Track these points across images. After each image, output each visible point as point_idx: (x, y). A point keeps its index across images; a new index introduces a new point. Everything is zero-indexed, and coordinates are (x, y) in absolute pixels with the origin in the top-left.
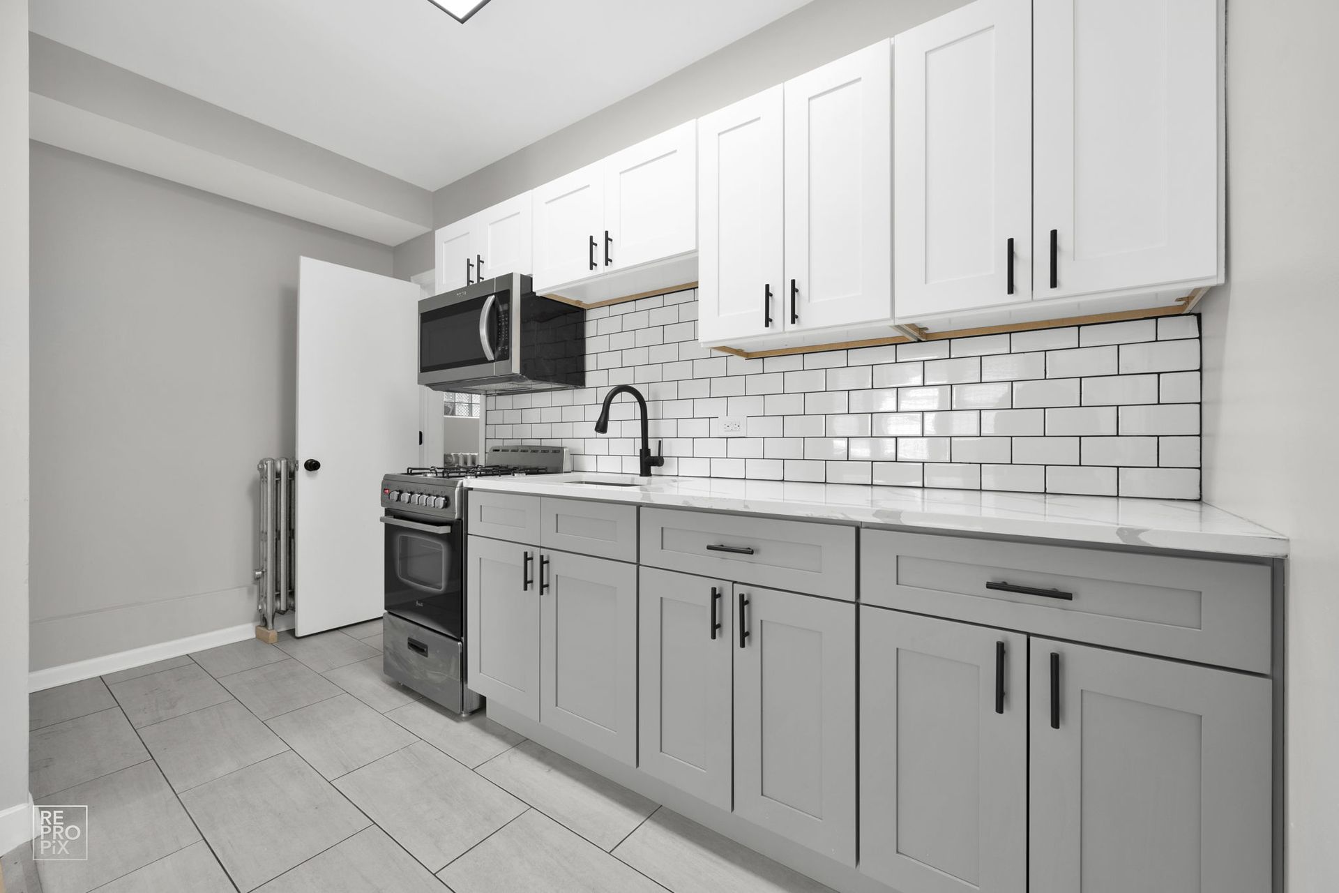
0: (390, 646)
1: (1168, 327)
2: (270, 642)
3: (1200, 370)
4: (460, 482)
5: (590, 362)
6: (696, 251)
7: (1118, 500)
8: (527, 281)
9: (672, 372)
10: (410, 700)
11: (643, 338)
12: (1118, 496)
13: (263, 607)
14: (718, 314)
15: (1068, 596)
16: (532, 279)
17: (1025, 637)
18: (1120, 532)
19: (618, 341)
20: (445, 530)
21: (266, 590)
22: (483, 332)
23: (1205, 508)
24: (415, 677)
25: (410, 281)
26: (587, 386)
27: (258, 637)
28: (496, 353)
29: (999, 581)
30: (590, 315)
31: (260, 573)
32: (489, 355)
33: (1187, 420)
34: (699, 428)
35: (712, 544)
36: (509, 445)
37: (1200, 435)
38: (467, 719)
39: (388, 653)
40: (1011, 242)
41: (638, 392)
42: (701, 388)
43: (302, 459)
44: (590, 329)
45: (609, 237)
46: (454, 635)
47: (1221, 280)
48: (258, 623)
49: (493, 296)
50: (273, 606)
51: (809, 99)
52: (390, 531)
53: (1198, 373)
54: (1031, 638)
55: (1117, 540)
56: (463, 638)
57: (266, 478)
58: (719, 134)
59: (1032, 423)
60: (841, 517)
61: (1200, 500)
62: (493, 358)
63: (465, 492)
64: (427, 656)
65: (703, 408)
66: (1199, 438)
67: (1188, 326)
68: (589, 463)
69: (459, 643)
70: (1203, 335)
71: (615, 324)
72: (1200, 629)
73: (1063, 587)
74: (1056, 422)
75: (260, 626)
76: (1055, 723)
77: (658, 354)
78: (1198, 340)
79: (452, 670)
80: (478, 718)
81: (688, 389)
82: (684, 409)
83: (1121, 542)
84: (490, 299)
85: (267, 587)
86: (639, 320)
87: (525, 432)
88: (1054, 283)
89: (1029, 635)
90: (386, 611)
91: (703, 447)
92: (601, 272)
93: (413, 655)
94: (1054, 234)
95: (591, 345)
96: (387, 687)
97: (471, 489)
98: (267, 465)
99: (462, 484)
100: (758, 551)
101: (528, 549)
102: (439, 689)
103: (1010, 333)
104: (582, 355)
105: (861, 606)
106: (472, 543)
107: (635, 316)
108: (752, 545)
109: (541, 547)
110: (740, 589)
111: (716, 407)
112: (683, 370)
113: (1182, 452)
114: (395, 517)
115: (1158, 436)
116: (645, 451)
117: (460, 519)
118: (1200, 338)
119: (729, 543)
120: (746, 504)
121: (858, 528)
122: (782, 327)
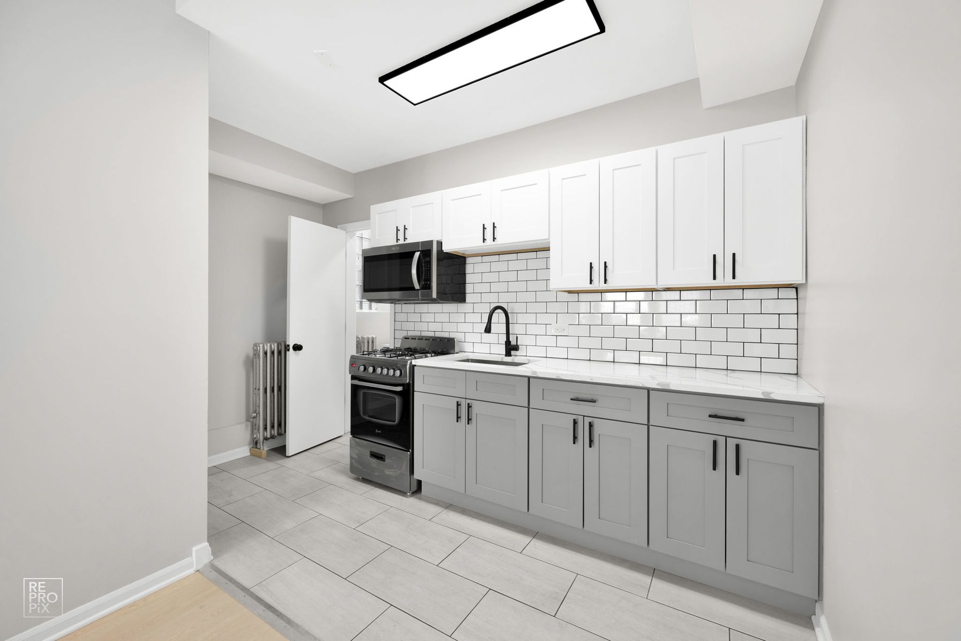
0: (355, 456)
1: (783, 293)
2: (263, 457)
3: (797, 314)
4: (409, 362)
5: (469, 288)
6: (549, 239)
7: (761, 374)
8: (440, 244)
9: (522, 297)
10: (372, 487)
11: (505, 276)
12: (761, 372)
13: (257, 436)
14: (562, 274)
15: (743, 420)
16: (442, 242)
17: (725, 437)
18: (763, 393)
19: (487, 277)
20: (399, 389)
21: (259, 425)
22: (414, 271)
23: (799, 378)
24: (375, 474)
25: (337, 228)
26: (467, 302)
27: (252, 454)
28: (421, 284)
29: (714, 414)
30: (469, 260)
31: (255, 414)
32: (417, 286)
33: (791, 337)
34: (541, 330)
35: (572, 397)
36: (411, 335)
37: (797, 344)
38: (411, 496)
39: (353, 461)
40: (714, 256)
41: (503, 307)
42: (541, 307)
43: (291, 343)
44: (469, 269)
45: (495, 225)
46: (405, 448)
47: (804, 282)
48: (252, 446)
49: (419, 252)
50: (264, 435)
51: (613, 170)
52: (355, 389)
53: (796, 315)
54: (727, 438)
55: (761, 397)
56: (411, 450)
57: (259, 355)
58: (562, 179)
59: (721, 334)
60: (641, 385)
61: (797, 374)
62: (419, 288)
63: (413, 367)
64: (384, 461)
65: (542, 319)
66: (796, 345)
67: (792, 293)
68: (468, 347)
69: (409, 453)
70: (798, 297)
71: (485, 267)
72: (793, 432)
73: (740, 416)
74: (733, 335)
75: (253, 447)
76: (738, 473)
77: (513, 287)
78: (796, 300)
79: (404, 468)
80: (418, 495)
81: (532, 308)
82: (531, 318)
83: (763, 397)
84: (417, 254)
85: (259, 423)
86: (501, 266)
87: (424, 327)
88: (734, 277)
89: (726, 437)
90: (351, 436)
91: (541, 341)
92: (489, 244)
93: (374, 461)
94: (734, 255)
95: (469, 278)
96: (354, 481)
97: (416, 366)
98: (260, 347)
99: (411, 363)
100: (597, 400)
101: (458, 400)
102: (393, 480)
103: (710, 290)
104: (464, 283)
105: (650, 426)
106: (417, 396)
107: (499, 264)
108: (594, 397)
109: (466, 399)
110: (590, 420)
111: (551, 318)
112: (530, 297)
113: (789, 351)
114: (359, 381)
115: (779, 344)
116: (508, 342)
117: (409, 383)
118: (797, 299)
119: (581, 396)
120: (592, 378)
121: (649, 390)
122: (598, 284)
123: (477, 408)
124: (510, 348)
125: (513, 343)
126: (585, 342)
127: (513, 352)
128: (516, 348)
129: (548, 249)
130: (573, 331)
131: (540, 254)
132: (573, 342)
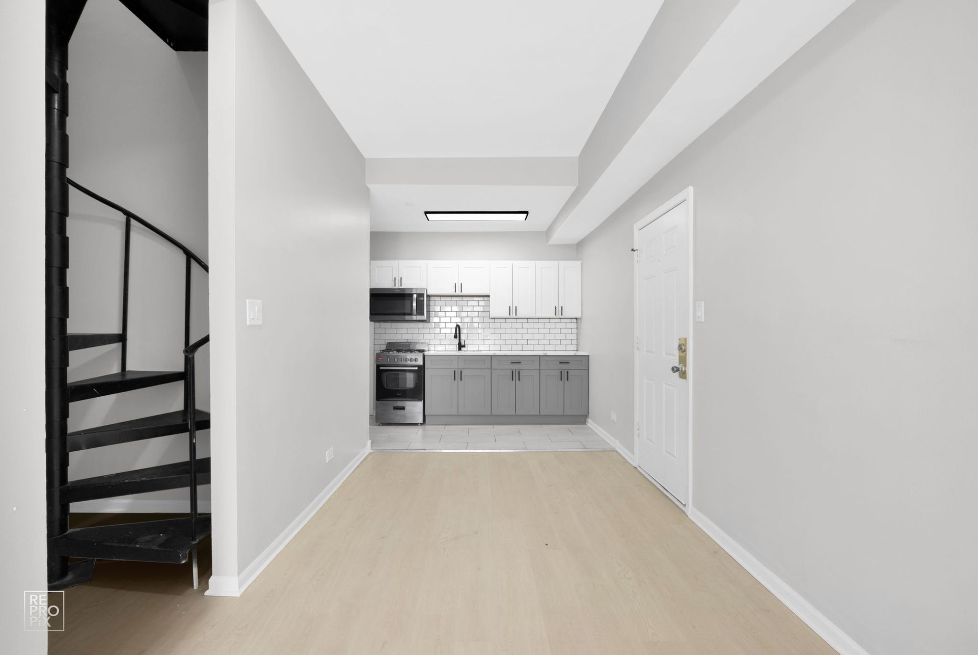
0: (381, 412)
6: (491, 291)
10: (395, 426)
16: (427, 289)
20: (416, 368)
22: (414, 305)
28: (417, 312)
32: (415, 313)
35: (511, 362)
46: (419, 400)
56: (423, 400)
63: (424, 356)
64: (405, 410)
73: (568, 362)
84: (415, 296)
89: (564, 369)
91: (476, 342)
92: (458, 294)
93: (396, 411)
96: (380, 426)
97: (426, 355)
99: (424, 354)
100: (521, 362)
101: (454, 370)
105: (541, 370)
109: (458, 369)
110: (518, 370)
111: (481, 331)
113: (574, 342)
114: (386, 367)
116: (460, 343)
117: (422, 365)
119: (515, 361)
121: (540, 356)
122: (513, 315)
123: (464, 373)
124: (461, 346)
125: (463, 344)
126: (497, 342)
127: (462, 349)
128: (464, 346)
129: (489, 296)
130: (492, 336)
131: (485, 298)
132: (492, 342)
